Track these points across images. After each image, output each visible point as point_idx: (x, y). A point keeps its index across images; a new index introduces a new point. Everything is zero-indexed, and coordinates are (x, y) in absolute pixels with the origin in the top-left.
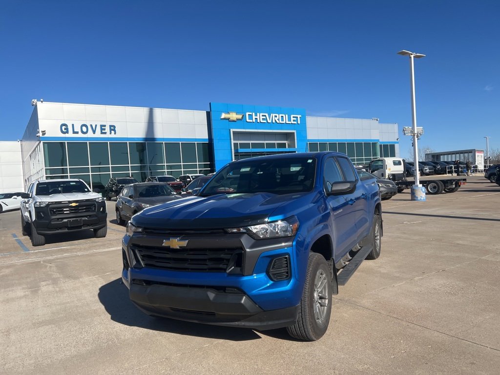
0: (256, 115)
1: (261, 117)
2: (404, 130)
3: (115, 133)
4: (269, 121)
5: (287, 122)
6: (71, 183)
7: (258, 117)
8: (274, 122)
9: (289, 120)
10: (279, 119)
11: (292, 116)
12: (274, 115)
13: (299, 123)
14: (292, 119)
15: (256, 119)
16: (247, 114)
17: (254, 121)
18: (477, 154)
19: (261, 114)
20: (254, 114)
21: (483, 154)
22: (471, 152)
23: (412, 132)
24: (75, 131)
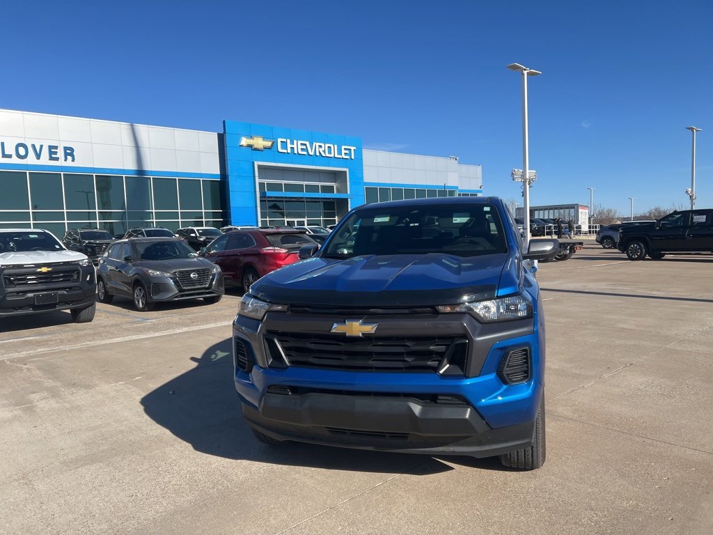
0: (292, 143)
1: (300, 147)
2: (513, 174)
3: (73, 160)
4: (311, 153)
5: (337, 156)
6: (31, 236)
7: (295, 146)
8: (318, 154)
9: (340, 153)
10: (324, 152)
11: (343, 147)
12: (318, 144)
13: (353, 158)
14: (343, 151)
15: (292, 148)
16: (279, 140)
17: (289, 151)
18: (580, 210)
19: (300, 142)
20: (289, 141)
21: (587, 211)
22: (574, 208)
23: (523, 176)
24: (6, 153)
